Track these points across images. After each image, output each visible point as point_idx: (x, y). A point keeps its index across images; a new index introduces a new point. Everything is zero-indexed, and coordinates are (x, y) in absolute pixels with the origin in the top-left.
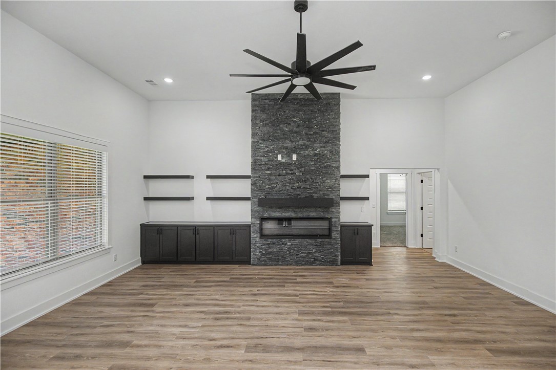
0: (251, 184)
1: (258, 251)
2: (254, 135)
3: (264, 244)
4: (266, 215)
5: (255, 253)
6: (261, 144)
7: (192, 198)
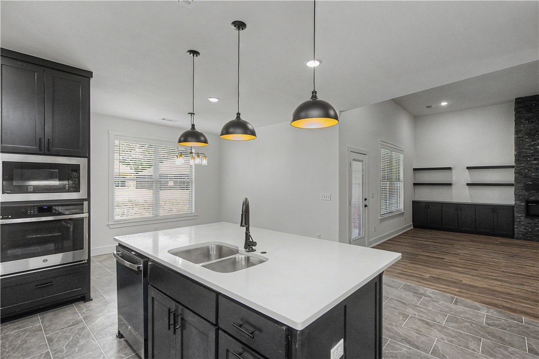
0: (515, 173)
1: (523, 228)
2: (517, 132)
3: (530, 223)
4: (532, 198)
5: (519, 229)
6: (526, 139)
7: (450, 185)
